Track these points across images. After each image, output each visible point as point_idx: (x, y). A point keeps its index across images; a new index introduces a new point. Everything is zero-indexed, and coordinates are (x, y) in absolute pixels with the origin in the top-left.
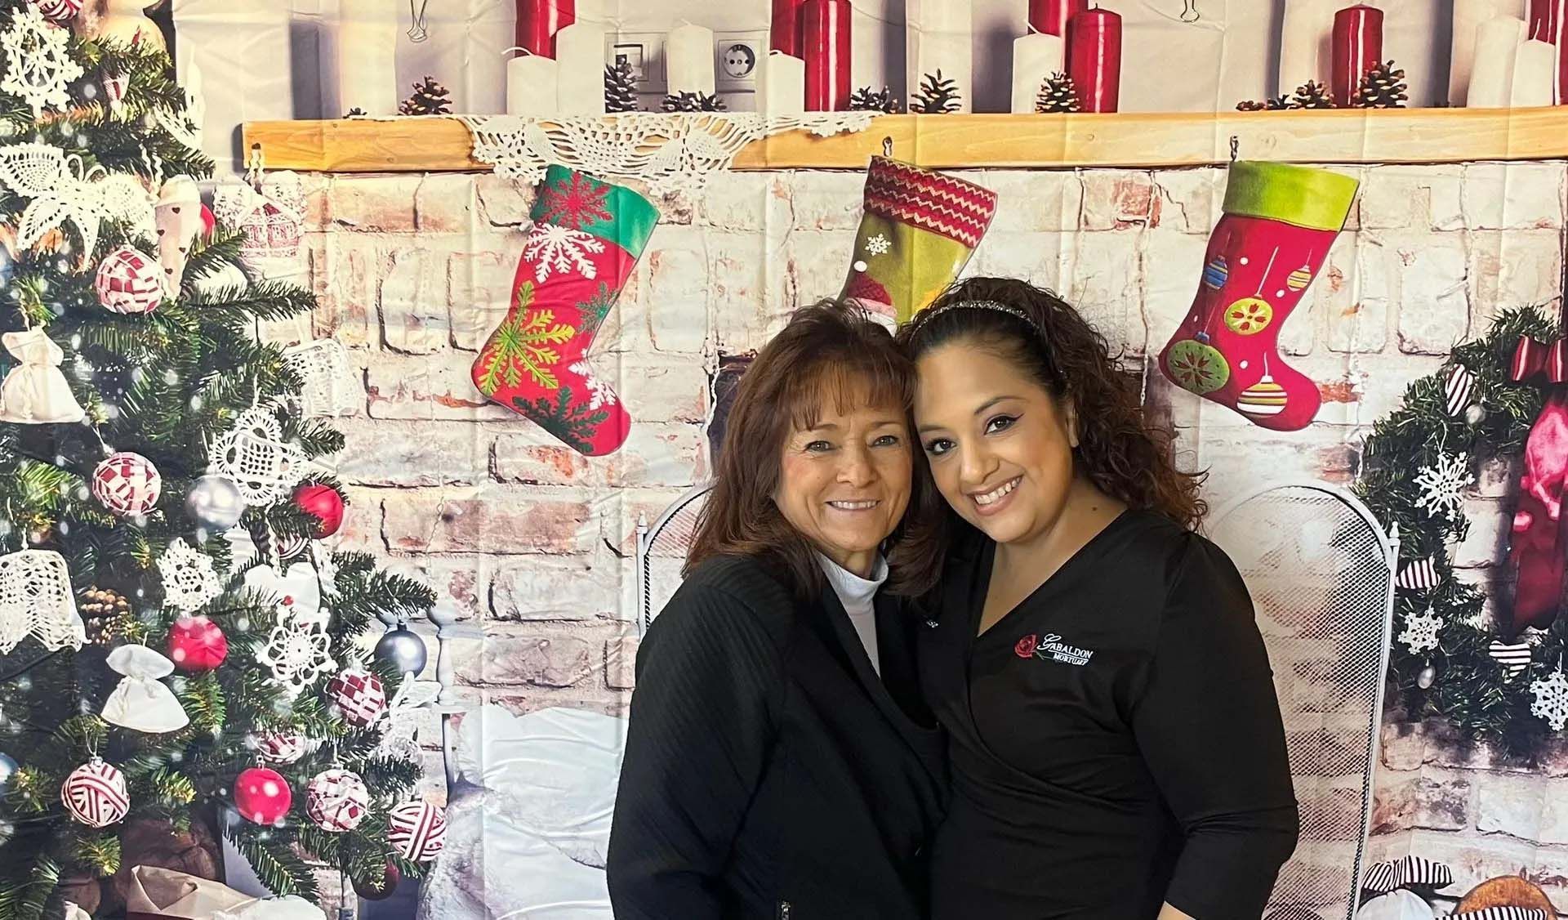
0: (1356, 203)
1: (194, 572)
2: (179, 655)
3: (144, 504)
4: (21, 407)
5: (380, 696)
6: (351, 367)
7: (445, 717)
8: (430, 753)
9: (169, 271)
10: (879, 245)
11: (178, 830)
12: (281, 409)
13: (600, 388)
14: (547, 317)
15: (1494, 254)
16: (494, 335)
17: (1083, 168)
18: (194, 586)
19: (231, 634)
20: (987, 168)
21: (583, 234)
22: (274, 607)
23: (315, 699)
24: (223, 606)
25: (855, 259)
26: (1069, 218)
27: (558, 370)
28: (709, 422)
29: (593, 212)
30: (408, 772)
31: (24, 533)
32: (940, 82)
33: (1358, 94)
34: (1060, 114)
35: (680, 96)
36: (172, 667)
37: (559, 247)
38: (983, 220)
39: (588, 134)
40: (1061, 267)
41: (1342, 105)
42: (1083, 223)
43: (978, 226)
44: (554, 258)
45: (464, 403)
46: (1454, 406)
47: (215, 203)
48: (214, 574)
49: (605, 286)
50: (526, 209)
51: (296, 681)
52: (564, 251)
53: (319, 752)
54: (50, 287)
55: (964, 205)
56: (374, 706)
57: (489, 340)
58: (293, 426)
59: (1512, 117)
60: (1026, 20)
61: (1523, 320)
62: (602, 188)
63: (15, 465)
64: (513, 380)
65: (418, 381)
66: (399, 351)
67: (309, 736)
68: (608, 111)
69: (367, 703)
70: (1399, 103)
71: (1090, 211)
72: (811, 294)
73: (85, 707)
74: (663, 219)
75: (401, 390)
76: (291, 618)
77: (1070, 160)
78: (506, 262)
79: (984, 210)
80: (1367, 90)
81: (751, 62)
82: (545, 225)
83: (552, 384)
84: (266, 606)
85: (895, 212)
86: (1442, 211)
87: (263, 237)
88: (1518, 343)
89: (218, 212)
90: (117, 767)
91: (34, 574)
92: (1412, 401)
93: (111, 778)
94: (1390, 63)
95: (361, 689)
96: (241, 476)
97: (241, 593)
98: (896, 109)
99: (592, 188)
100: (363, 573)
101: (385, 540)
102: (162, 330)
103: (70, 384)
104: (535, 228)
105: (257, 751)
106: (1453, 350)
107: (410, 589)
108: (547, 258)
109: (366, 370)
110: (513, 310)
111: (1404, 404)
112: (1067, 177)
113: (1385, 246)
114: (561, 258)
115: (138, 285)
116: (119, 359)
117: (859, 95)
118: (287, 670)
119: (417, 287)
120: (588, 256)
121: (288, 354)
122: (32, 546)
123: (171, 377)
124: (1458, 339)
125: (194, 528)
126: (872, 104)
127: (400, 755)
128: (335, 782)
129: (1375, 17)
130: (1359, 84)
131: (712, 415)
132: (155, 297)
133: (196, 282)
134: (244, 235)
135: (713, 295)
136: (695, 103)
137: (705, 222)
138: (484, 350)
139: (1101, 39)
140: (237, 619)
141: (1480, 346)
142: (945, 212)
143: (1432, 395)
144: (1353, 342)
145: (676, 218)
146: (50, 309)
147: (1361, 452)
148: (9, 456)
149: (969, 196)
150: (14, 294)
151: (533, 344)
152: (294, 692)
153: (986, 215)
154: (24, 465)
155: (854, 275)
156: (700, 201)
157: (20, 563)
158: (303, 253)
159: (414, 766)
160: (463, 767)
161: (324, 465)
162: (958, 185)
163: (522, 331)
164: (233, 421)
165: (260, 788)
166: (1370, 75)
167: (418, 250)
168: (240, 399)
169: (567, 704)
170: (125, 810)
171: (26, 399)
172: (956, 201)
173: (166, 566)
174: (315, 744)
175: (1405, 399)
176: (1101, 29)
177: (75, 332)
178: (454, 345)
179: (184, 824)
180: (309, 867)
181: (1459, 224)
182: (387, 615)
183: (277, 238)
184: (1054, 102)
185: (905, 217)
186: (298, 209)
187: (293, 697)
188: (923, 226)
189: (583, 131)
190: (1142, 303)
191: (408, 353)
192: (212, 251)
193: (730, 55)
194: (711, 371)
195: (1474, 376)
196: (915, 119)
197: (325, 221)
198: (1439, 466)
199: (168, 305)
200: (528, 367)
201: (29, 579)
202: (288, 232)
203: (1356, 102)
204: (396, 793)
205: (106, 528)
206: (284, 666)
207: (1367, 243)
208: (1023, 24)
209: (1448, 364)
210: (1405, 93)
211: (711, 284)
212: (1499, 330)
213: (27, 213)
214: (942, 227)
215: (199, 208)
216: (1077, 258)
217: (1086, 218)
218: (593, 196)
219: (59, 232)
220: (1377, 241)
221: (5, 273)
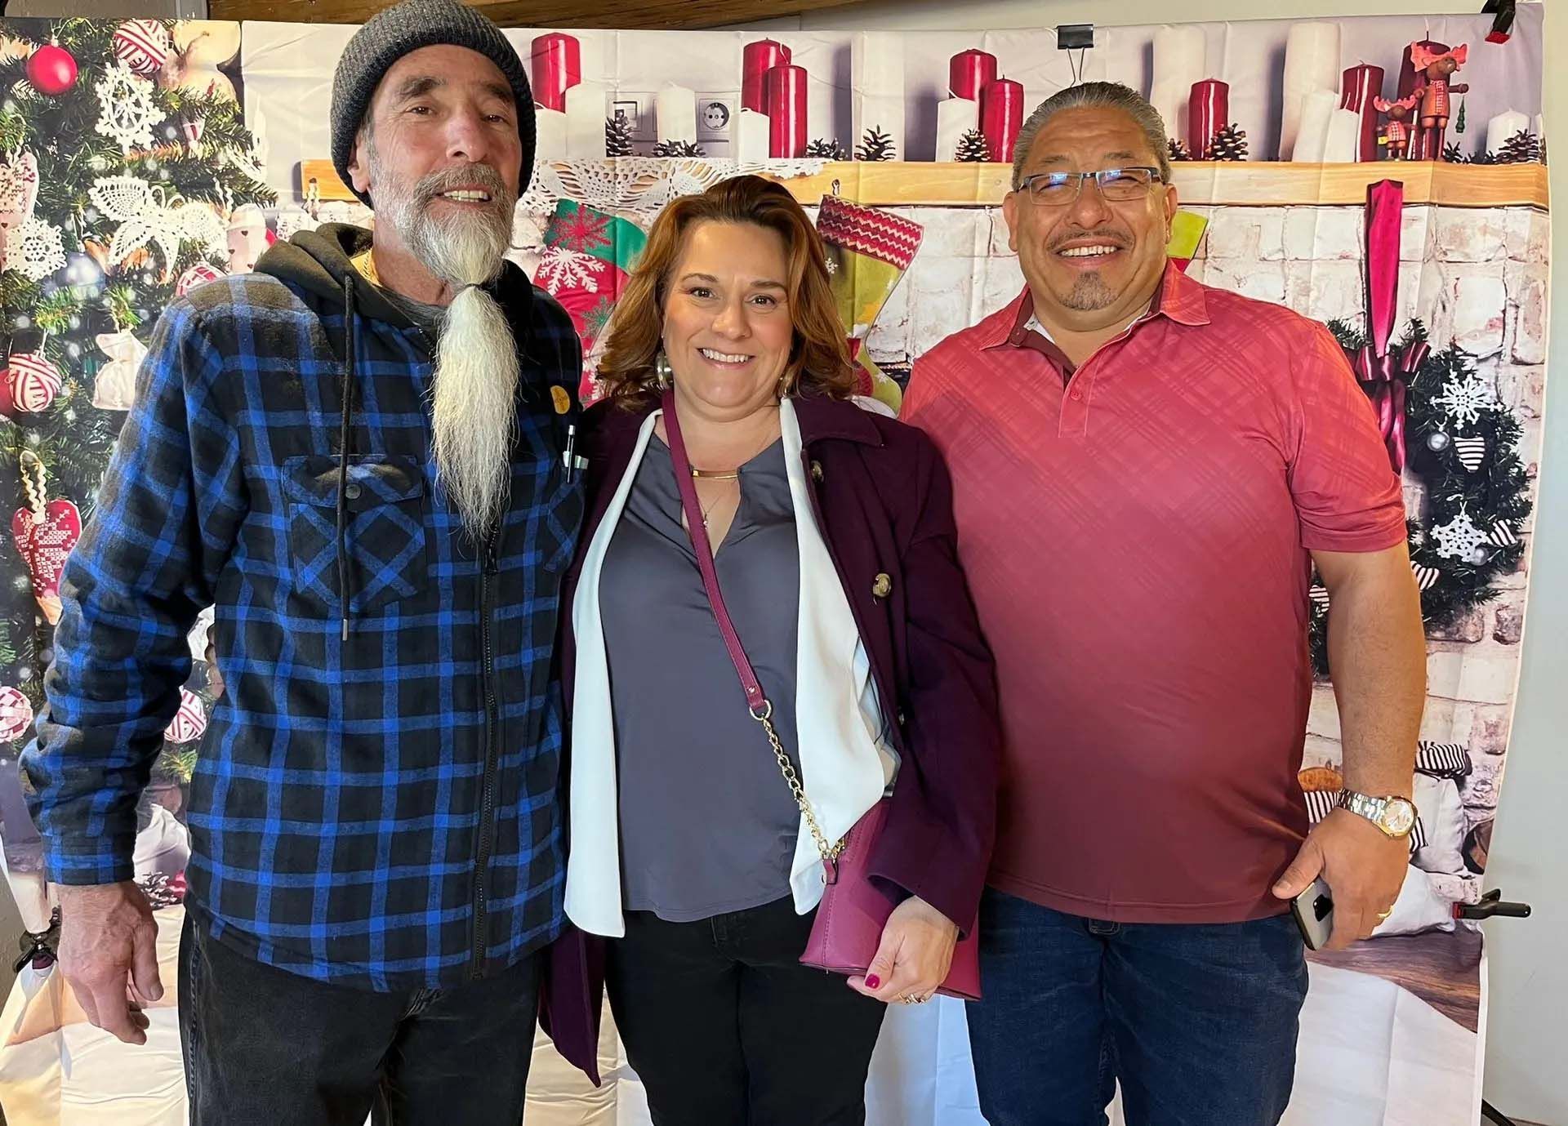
0: (1205, 237)
4: (113, 397)
15: (1306, 279)
17: (992, 207)
20: (915, 206)
21: (586, 256)
26: (980, 246)
29: (595, 237)
32: (879, 136)
33: (1209, 150)
34: (973, 163)
35: (668, 144)
37: (567, 266)
38: (912, 247)
39: (592, 174)
40: (974, 286)
41: (1197, 158)
42: (992, 251)
43: (908, 252)
44: (563, 275)
47: (278, 227)
49: (604, 299)
50: (540, 235)
52: (571, 270)
54: (137, 296)
55: (897, 235)
59: (1324, 171)
60: (948, 87)
62: (603, 218)
68: (608, 155)
70: (1241, 157)
71: (997, 241)
77: (981, 200)
79: (913, 239)
80: (1216, 147)
81: (726, 117)
82: (556, 248)
85: (841, 241)
86: (1268, 246)
89: (281, 235)
90: (195, 693)
93: (190, 703)
94: (1235, 126)
98: (843, 157)
99: (594, 219)
104: (547, 251)
108: (557, 275)
112: (978, 214)
113: (1226, 271)
114: (569, 275)
117: (814, 145)
120: (591, 274)
126: (824, 153)
129: (1223, 89)
130: (1210, 142)
136: (680, 150)
139: (1007, 104)
142: (881, 240)
146: (137, 314)
148: (103, 437)
149: (901, 228)
150: (106, 302)
153: (915, 243)
162: (892, 220)
166: (1219, 135)
171: (117, 389)
172: (890, 232)
176: (1008, 95)
181: (1280, 255)
184: (969, 154)
185: (849, 244)
188: (864, 251)
189: (588, 172)
193: (709, 111)
196: (858, 166)
203: (1207, 155)
207: (1212, 269)
208: (946, 90)
210: (1246, 149)
213: (117, 235)
214: (878, 252)
215: (264, 232)
216: (986, 278)
217: (994, 245)
218: (595, 225)
219: (144, 251)
220: (1220, 267)
221: (98, 285)
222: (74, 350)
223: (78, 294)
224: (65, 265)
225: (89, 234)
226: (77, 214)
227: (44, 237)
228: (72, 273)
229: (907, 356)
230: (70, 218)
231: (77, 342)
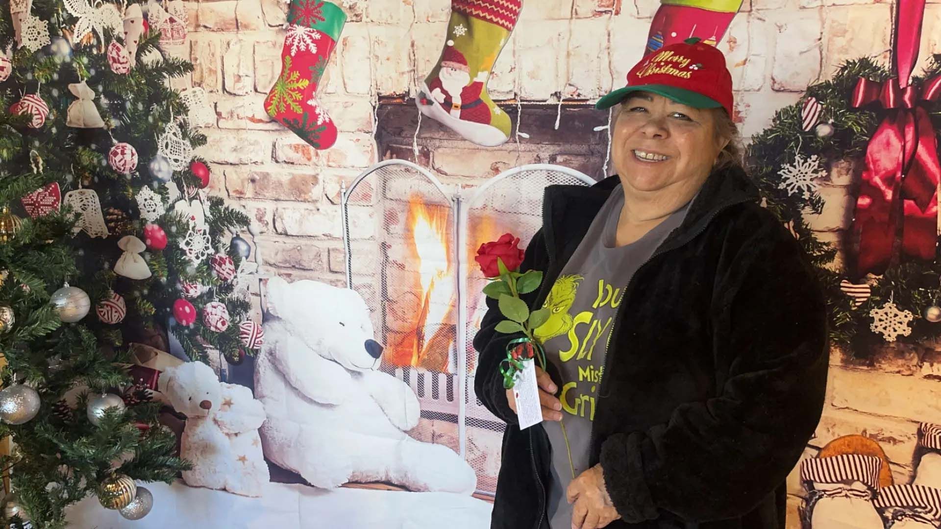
1: (153, 203)
2: (149, 242)
3: (131, 168)
4: (79, 121)
5: (233, 267)
6: (210, 102)
7: (260, 280)
8: (254, 297)
9: (130, 53)
10: (460, 30)
11: (148, 327)
12: (181, 123)
13: (322, 113)
14: (296, 75)
15: (842, 21)
16: (275, 85)
18: (152, 209)
19: (168, 233)
21: (311, 29)
22: (188, 221)
23: (206, 267)
24: (165, 218)
25: (447, 40)
26: (566, 11)
27: (303, 103)
28: (375, 132)
29: (316, 17)
30: (245, 306)
31: (80, 181)
36: (144, 247)
37: (301, 37)
38: (516, 14)
40: (563, 41)
42: (575, 13)
43: (513, 18)
44: (299, 43)
45: (260, 121)
46: (807, 126)
47: (149, 17)
48: (162, 203)
49: (321, 58)
50: (284, 16)
51: (197, 258)
52: (303, 39)
53: (208, 293)
54: (89, 61)
55: (506, 5)
56: (231, 272)
57: (273, 88)
58: (186, 131)
61: (861, 66)
62: (321, 3)
63: (75, 148)
64: (283, 109)
65: (239, 110)
66: (230, 94)
67: (203, 283)
69: (227, 270)
71: (578, 6)
72: (423, 59)
73: (106, 266)
74: (349, 19)
75: (232, 114)
76: (195, 227)
78: (277, 46)
79: (516, 7)
82: (295, 25)
83: (299, 110)
84: (184, 220)
85: (468, 11)
87: (169, 35)
88: (857, 83)
89: (150, 22)
90: (121, 296)
91: (85, 201)
92: (778, 122)
93: (118, 300)
95: (225, 264)
96: (170, 155)
97: (173, 213)
99: (316, 4)
100: (220, 207)
101: (227, 190)
102: (133, 82)
103: (98, 109)
104: (290, 27)
105: (182, 291)
106: (809, 88)
107: (239, 216)
109: (216, 103)
110: (283, 72)
111: (773, 124)
113: (766, 22)
114: (302, 43)
115: (121, 60)
116: (120, 98)
118: (193, 252)
119: (240, 60)
120: (314, 41)
121: (182, 95)
122: (84, 187)
123: (140, 107)
124: (812, 82)
125: (152, 181)
127: (241, 297)
128: (215, 307)
131: (376, 128)
132: (127, 66)
133: (142, 58)
134: (160, 34)
135: (373, 60)
137: (368, 20)
138: (270, 93)
140: (171, 226)
141: (828, 85)
142: (495, 9)
143: (792, 117)
144: (742, 84)
145: (354, 18)
146: (89, 72)
147: (743, 154)
148: (72, 144)
150: (74, 65)
151: (291, 90)
152: (196, 263)
153: (518, 11)
154: (80, 148)
155: (447, 48)
156: (366, 8)
157: (78, 195)
158: (187, 44)
159: (247, 303)
160: (269, 305)
161: (200, 152)
163: (287, 82)
164: (164, 128)
165: (184, 308)
167: (240, 40)
168: (165, 117)
169: (311, 278)
170: (123, 316)
171: (81, 117)
172: (501, 3)
173: (140, 199)
174: (206, 289)
175: (774, 121)
177: (99, 84)
178: (256, 90)
179: (150, 324)
180: (205, 348)
181: (819, 3)
182: (232, 228)
183: (176, 35)
185: (474, 13)
186: (184, 20)
187: (196, 265)
188: (484, 18)
190: (610, 62)
191: (235, 95)
192: (147, 43)
194: (374, 104)
195: (822, 105)
197: (198, 26)
198: (796, 164)
199: (132, 70)
200: (289, 101)
201: (82, 203)
202: (181, 32)
204: (240, 316)
205: (113, 179)
206: (191, 250)
207: (756, 20)
209: (804, 97)
211: (372, 55)
212: (843, 74)
213: (77, 25)
214: (494, 18)
215: (142, 20)
216: (571, 35)
217: (576, 10)
218: (316, 8)
219: (91, 34)
220: (763, 18)
221: (70, 55)
222: (55, 93)
223: (58, 60)
224: (50, 43)
225: (64, 25)
226: (58, 14)
227: (37, 26)
228: (54, 48)
229: (516, 95)
230: (54, 16)
231: (56, 88)
